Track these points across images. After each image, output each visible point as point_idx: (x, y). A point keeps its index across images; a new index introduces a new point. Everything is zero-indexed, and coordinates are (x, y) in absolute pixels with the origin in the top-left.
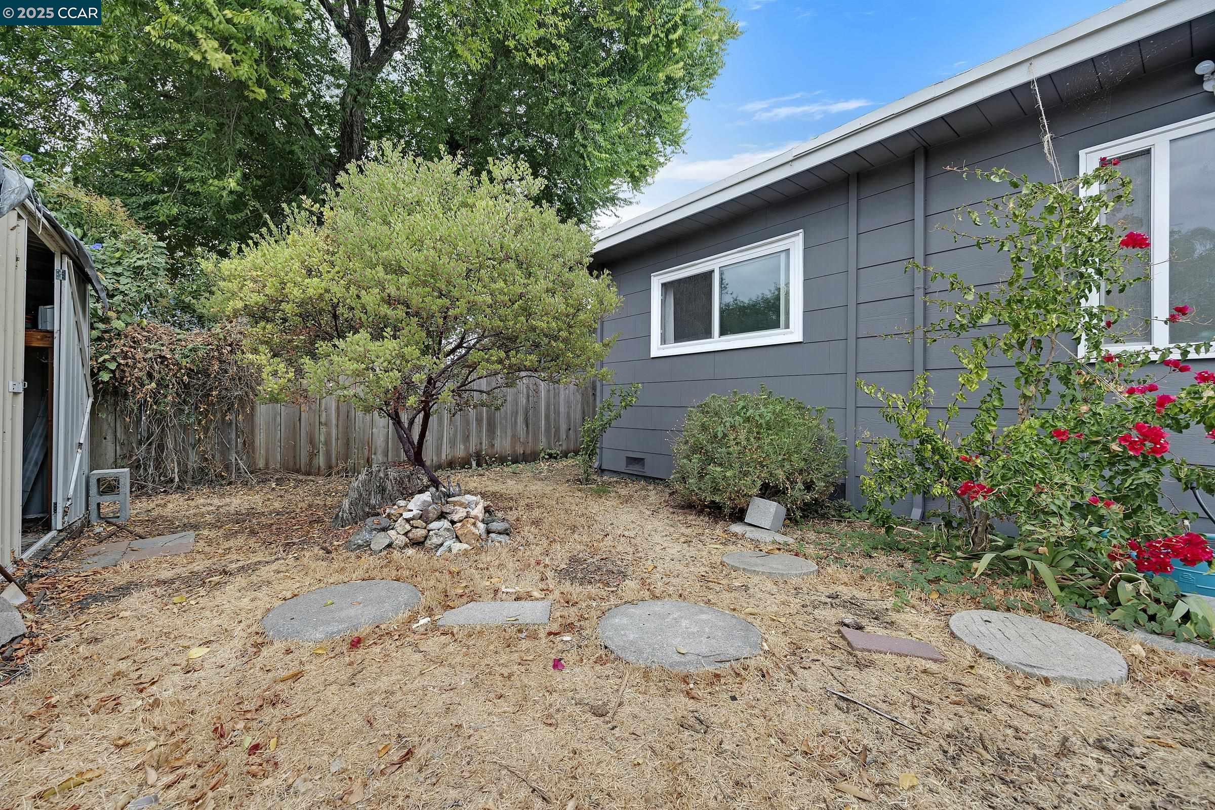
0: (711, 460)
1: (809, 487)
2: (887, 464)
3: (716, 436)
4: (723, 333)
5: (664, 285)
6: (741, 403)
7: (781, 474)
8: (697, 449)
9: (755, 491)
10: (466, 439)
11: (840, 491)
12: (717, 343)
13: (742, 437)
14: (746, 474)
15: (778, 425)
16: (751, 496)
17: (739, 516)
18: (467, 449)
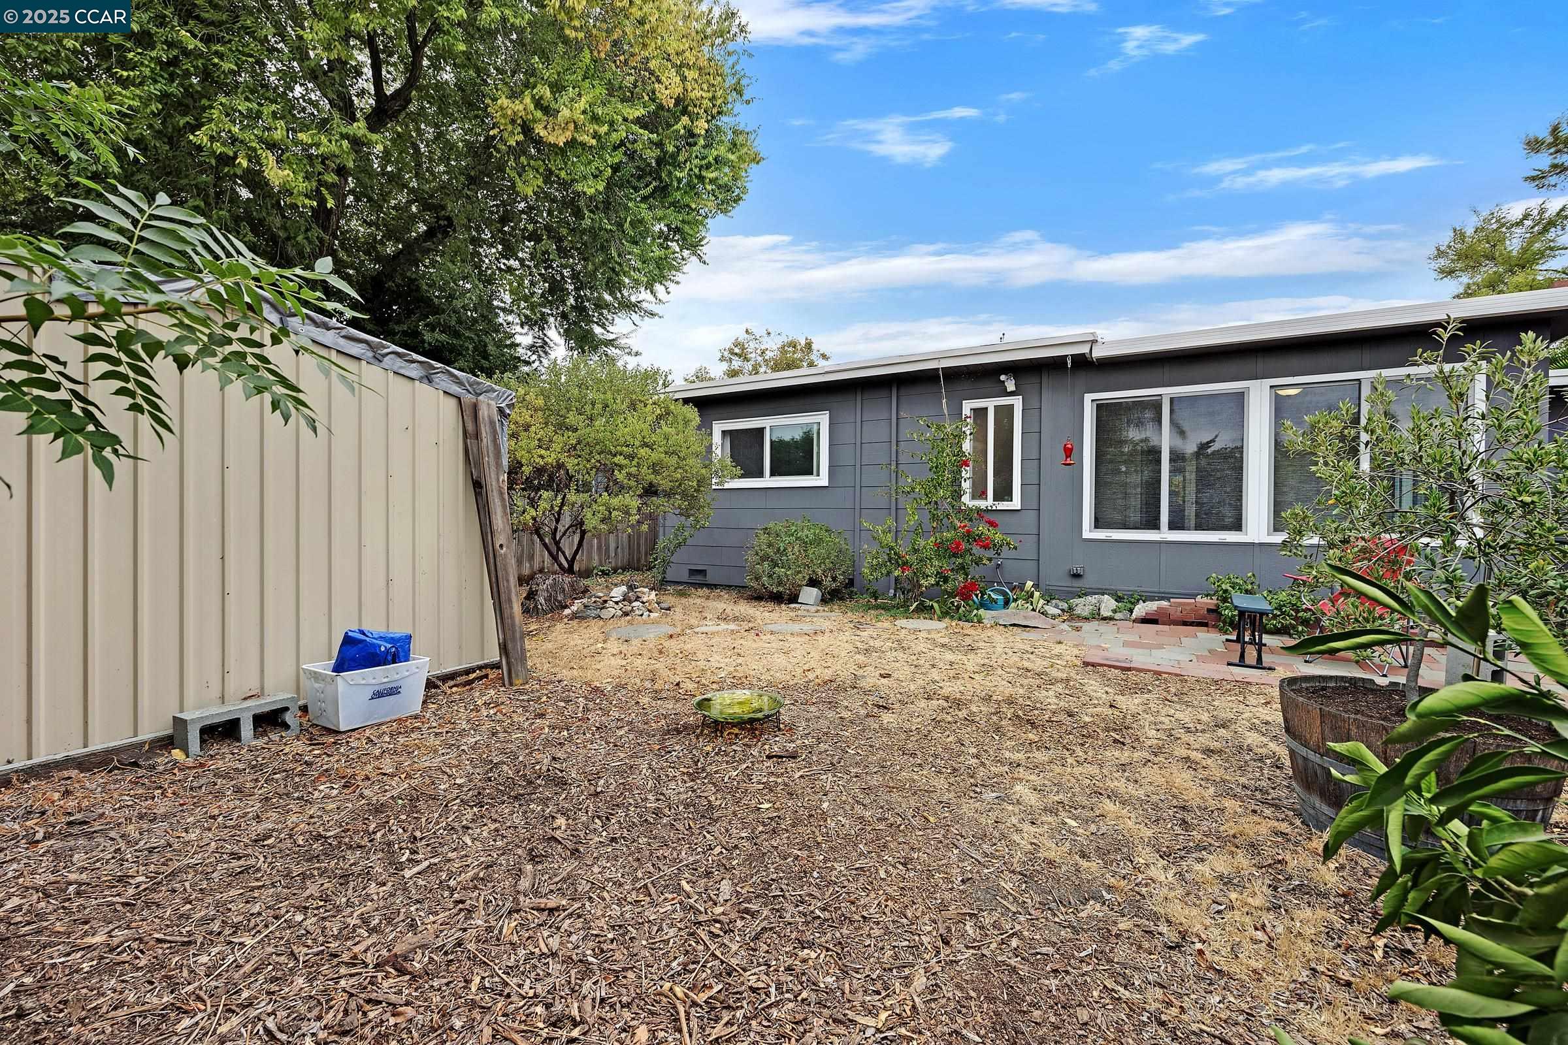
0: (776, 565)
1: (834, 579)
2: (875, 562)
3: (779, 549)
4: (772, 474)
5: (724, 432)
6: (794, 528)
7: (820, 572)
8: (765, 558)
9: (805, 583)
10: (531, 558)
11: (851, 583)
12: (768, 481)
13: (796, 549)
14: (800, 572)
15: (818, 541)
16: (801, 586)
17: (793, 599)
18: (532, 567)
